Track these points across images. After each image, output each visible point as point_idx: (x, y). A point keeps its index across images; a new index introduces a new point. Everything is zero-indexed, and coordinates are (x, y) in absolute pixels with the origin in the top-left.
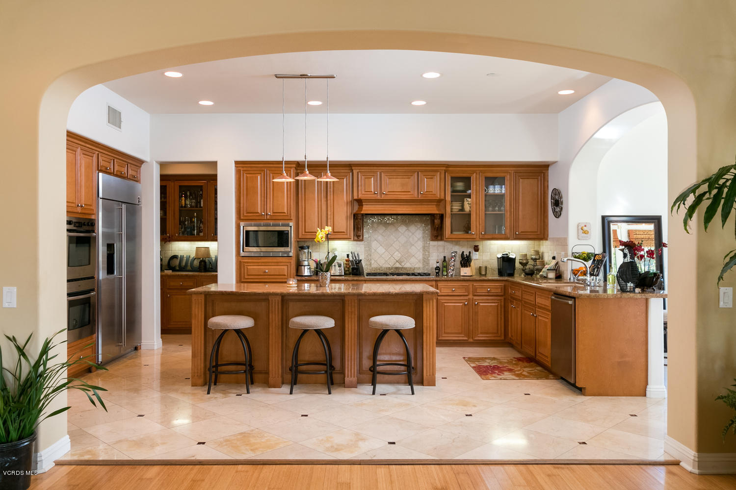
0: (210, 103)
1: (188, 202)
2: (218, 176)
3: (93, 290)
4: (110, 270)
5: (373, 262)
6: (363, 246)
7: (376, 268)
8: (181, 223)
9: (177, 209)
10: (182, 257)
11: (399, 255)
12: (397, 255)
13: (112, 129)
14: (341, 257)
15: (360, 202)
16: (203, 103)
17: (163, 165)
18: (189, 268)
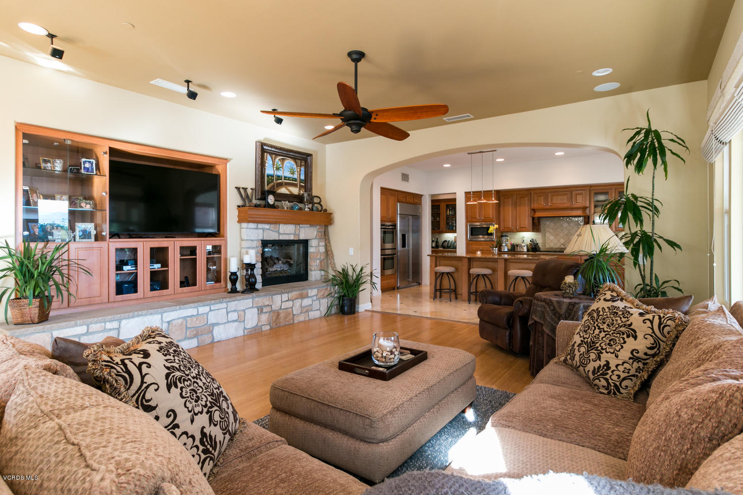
0: (449, 166)
1: (450, 213)
2: (457, 200)
3: (395, 254)
4: (404, 245)
5: (546, 244)
6: (541, 235)
7: (549, 248)
8: (447, 223)
9: (445, 216)
10: (449, 241)
11: (564, 241)
12: (562, 241)
13: (405, 183)
14: (527, 241)
15: (534, 210)
16: (445, 166)
17: (432, 196)
18: (452, 247)
